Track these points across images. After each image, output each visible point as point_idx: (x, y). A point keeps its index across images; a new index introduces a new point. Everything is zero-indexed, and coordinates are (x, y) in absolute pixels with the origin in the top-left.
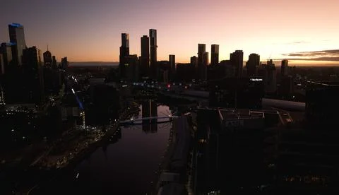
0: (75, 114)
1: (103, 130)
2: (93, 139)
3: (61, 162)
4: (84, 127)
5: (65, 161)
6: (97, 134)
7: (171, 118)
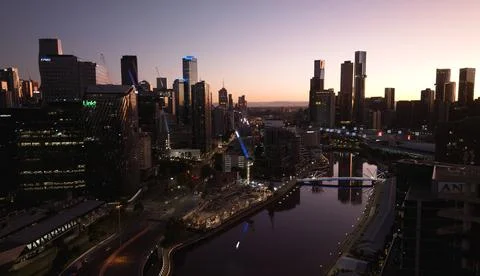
1: (271, 188)
2: (257, 197)
4: (248, 182)
5: (217, 221)
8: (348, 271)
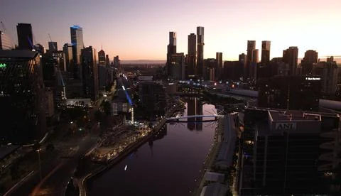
0: (124, 110)
1: (150, 126)
2: (141, 134)
3: (111, 154)
4: (132, 122)
5: (115, 153)
6: (144, 129)
7: (216, 117)
8: (213, 182)
